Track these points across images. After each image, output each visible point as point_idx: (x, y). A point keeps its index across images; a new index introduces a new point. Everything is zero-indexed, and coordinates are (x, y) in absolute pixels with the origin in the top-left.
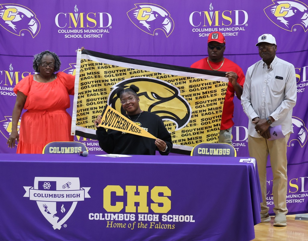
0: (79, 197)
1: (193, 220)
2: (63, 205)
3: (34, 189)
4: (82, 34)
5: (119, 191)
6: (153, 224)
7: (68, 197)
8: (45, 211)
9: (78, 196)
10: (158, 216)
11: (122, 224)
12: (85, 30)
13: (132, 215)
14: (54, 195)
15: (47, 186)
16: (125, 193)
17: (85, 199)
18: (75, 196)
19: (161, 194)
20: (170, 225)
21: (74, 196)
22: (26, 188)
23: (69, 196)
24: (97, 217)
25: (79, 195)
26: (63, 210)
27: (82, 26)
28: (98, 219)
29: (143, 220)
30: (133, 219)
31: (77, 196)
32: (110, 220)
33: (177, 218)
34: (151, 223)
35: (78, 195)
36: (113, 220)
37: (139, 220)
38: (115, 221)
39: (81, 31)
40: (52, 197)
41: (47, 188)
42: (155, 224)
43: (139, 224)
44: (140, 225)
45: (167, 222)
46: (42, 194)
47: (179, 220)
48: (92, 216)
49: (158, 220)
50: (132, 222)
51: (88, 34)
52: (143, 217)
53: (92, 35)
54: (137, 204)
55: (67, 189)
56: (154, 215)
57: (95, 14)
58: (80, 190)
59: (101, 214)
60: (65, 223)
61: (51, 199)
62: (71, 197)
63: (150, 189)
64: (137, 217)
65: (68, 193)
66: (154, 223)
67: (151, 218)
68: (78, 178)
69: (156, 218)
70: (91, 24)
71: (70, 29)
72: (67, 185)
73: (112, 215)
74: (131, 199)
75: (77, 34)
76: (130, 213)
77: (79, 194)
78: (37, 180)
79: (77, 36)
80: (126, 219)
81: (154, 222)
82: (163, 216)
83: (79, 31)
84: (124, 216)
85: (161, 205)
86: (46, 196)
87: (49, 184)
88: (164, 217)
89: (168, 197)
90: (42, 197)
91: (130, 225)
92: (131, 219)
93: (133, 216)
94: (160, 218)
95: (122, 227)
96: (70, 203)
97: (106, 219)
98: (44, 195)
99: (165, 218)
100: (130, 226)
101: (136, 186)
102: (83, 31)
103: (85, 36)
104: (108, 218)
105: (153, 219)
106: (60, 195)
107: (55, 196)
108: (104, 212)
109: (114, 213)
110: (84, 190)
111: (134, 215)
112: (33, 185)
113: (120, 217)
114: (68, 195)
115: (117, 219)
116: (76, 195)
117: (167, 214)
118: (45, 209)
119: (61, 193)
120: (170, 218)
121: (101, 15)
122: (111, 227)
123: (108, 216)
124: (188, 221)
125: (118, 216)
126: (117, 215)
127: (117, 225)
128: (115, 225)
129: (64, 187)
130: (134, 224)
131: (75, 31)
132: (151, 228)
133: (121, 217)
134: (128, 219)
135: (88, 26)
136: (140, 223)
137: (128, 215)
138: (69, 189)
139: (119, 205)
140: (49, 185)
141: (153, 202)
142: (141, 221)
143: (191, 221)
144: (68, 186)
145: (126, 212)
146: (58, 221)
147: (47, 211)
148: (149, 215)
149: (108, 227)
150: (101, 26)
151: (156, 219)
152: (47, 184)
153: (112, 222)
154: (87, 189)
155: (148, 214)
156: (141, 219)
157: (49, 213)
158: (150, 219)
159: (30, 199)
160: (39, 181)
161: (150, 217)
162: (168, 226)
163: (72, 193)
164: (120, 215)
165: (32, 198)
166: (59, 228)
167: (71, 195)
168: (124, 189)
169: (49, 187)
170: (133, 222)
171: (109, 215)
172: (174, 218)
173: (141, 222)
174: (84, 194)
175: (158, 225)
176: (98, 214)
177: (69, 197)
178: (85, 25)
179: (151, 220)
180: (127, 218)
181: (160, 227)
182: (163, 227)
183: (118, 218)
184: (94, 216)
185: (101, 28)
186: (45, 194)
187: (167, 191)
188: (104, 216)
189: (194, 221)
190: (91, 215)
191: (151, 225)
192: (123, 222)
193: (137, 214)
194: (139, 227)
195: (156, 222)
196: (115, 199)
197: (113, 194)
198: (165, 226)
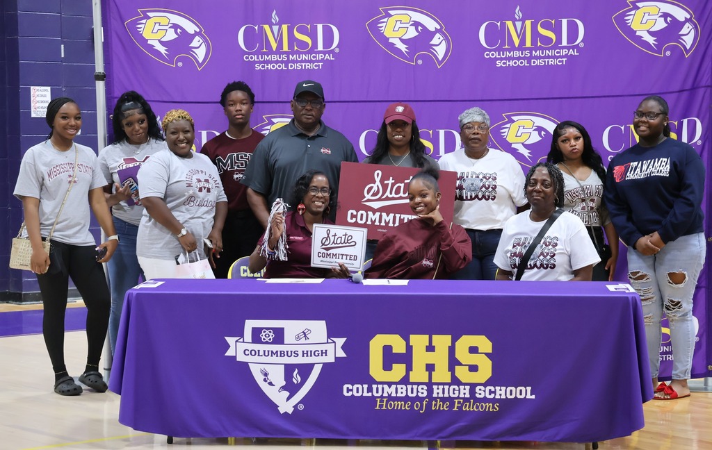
0: (326, 355)
1: (531, 395)
2: (296, 371)
3: (243, 342)
4: (286, 63)
5: (398, 345)
6: (459, 403)
7: (305, 355)
8: (265, 380)
9: (324, 354)
10: (468, 388)
11: (403, 403)
12: (291, 56)
13: (421, 387)
14: (281, 351)
15: (267, 336)
16: (409, 348)
17: (336, 358)
18: (318, 354)
19: (474, 350)
20: (491, 404)
21: (316, 354)
22: (231, 340)
23: (307, 354)
24: (358, 390)
25: (326, 353)
26: (297, 378)
27: (285, 48)
28: (360, 394)
29: (441, 395)
30: (422, 393)
31: (322, 353)
32: (382, 397)
33: (503, 392)
34: (456, 401)
35: (324, 351)
36: (387, 395)
37: (435, 395)
38: (390, 398)
39: (284, 57)
40: (277, 356)
41: (267, 339)
42: (464, 402)
43: (434, 403)
44: (436, 405)
45: (485, 400)
46: (259, 351)
47: (506, 395)
48: (348, 390)
49: (468, 396)
50: (421, 399)
51: (297, 62)
52: (440, 391)
53: (303, 64)
54: (430, 368)
55: (303, 341)
56: (462, 387)
57: (309, 27)
58: (328, 343)
59: (366, 386)
60: (300, 403)
61: (275, 359)
62: (311, 356)
63: (454, 341)
64: (430, 391)
65: (306, 348)
66: (462, 401)
67: (457, 393)
68: (324, 322)
69: (465, 391)
70: (303, 44)
71: (264, 53)
72: (304, 333)
73: (386, 387)
74: (420, 358)
75: (277, 62)
76: (419, 384)
77: (326, 351)
78: (250, 325)
79: (277, 66)
80: (410, 395)
81: (461, 398)
82: (477, 389)
83: (280, 58)
84: (407, 388)
85: (473, 368)
86: (266, 354)
87: (270, 332)
88: (480, 390)
89: (487, 354)
90: (259, 355)
91: (417, 405)
92: (420, 395)
93: (422, 389)
94: (472, 392)
95: (403, 408)
96: (310, 367)
97: (375, 394)
98: (262, 353)
99: (481, 393)
100: (417, 407)
101: (428, 336)
102: (288, 57)
103: (291, 66)
104: (377, 392)
105: (459, 393)
106: (291, 352)
107: (282, 354)
108: (371, 381)
109: (390, 384)
110: (334, 342)
111: (425, 387)
112: (242, 336)
113: (399, 391)
114: (305, 352)
115: (394, 395)
116: (320, 352)
117: (485, 385)
118: (264, 377)
119: (293, 348)
120: (491, 392)
121: (320, 27)
122: (384, 408)
123: (377, 389)
124: (523, 396)
125: (397, 389)
126: (394, 387)
127: (395, 405)
128: (391, 404)
129: (298, 337)
130: (424, 403)
131: (274, 57)
132: (455, 409)
133: (402, 391)
134: (414, 395)
135: (296, 48)
136: (436, 401)
137: (415, 387)
138: (307, 342)
139: (399, 370)
140: (272, 334)
141: (460, 364)
142: (438, 398)
143: (529, 396)
144: (305, 336)
145: (411, 381)
146: (288, 399)
147: (269, 381)
148: (452, 387)
149: (378, 408)
150: (320, 47)
151: (465, 394)
152: (267, 332)
153: (385, 400)
154: (341, 341)
155: (449, 384)
156: (438, 393)
157: (271, 384)
158: (454, 394)
159: (238, 360)
160: (253, 328)
161: (454, 390)
162: (486, 406)
163: (313, 348)
164: (399, 386)
165: (241, 358)
166: (290, 411)
167: (311, 351)
168: (407, 340)
169: (271, 337)
170: (424, 398)
171: (380, 386)
172: (498, 392)
173: (439, 400)
174: (336, 350)
175: (468, 404)
176: (360, 386)
177: (307, 356)
178: (290, 45)
179: (456, 396)
180: (412, 393)
181: (473, 408)
182: (477, 407)
183: (396, 392)
184: (352, 390)
185: (320, 52)
186: (264, 351)
187: (485, 344)
188: (370, 390)
189: (533, 397)
190: (348, 388)
191: (456, 405)
192: (406, 399)
193: (430, 385)
194: (433, 409)
195: (465, 400)
196: (390, 358)
197: (387, 349)
198: (482, 406)
